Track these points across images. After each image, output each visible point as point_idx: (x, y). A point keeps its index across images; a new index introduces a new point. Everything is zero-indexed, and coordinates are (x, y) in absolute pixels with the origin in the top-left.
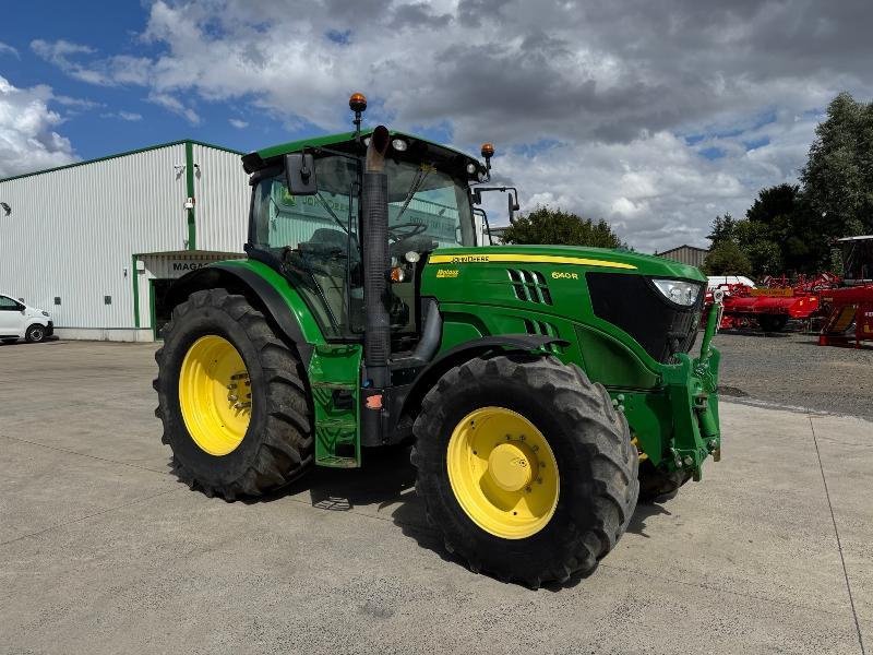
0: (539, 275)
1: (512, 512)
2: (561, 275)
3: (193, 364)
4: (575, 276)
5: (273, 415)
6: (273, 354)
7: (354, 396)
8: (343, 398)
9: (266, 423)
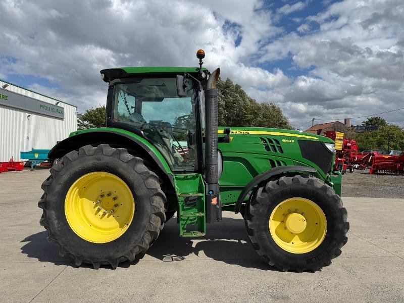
0: (275, 140)
1: (291, 243)
2: (287, 141)
3: (75, 189)
4: (293, 141)
5: (155, 214)
6: (151, 180)
7: (203, 199)
8: (190, 201)
9: (150, 218)
